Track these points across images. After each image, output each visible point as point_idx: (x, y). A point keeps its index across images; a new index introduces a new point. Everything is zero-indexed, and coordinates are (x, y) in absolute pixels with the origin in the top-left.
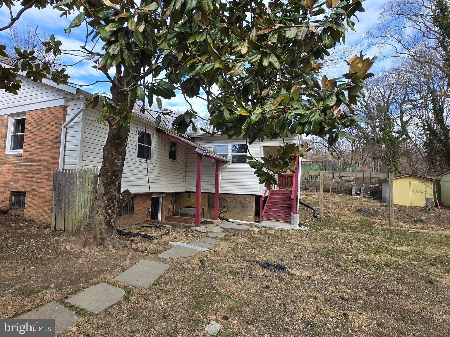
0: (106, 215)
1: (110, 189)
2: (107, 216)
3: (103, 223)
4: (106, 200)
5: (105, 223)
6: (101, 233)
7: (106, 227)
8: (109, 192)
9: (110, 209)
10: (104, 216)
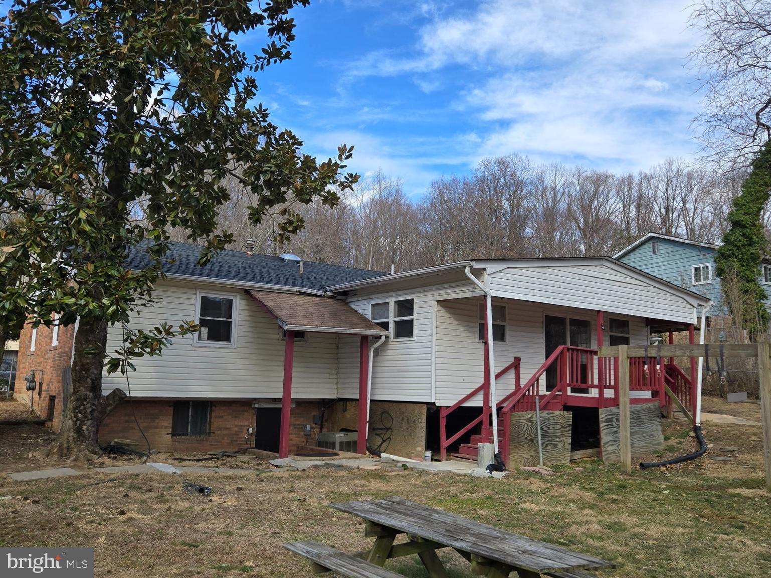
0: (75, 419)
1: (79, 387)
2: (76, 421)
3: (72, 430)
4: (74, 401)
5: (74, 430)
6: (68, 441)
7: (75, 435)
8: (78, 391)
9: (80, 413)
10: (73, 421)
